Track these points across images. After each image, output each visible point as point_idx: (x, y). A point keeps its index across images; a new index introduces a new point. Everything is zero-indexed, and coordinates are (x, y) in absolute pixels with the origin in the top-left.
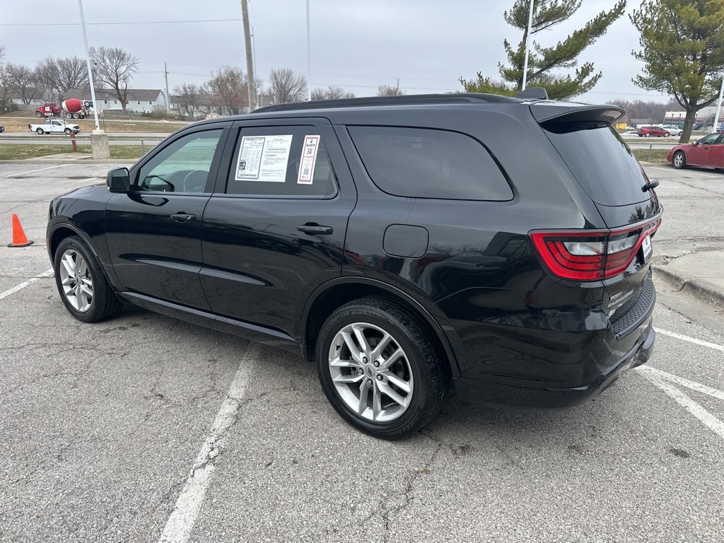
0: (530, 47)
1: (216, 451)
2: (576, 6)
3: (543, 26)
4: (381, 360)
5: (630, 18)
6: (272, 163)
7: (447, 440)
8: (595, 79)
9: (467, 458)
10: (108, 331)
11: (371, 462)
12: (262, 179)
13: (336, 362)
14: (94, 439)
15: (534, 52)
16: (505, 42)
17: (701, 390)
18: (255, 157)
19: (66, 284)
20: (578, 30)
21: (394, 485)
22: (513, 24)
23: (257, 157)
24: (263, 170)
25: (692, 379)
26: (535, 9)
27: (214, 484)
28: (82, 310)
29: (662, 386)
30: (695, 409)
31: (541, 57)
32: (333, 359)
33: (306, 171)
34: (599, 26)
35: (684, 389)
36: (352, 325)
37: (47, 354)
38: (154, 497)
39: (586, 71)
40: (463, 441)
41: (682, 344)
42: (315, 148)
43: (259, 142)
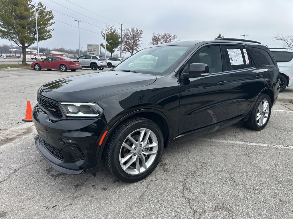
12: (238, 64)
24: (238, 61)
28: (142, 170)
33: (247, 60)
42: (246, 53)
43: (232, 51)
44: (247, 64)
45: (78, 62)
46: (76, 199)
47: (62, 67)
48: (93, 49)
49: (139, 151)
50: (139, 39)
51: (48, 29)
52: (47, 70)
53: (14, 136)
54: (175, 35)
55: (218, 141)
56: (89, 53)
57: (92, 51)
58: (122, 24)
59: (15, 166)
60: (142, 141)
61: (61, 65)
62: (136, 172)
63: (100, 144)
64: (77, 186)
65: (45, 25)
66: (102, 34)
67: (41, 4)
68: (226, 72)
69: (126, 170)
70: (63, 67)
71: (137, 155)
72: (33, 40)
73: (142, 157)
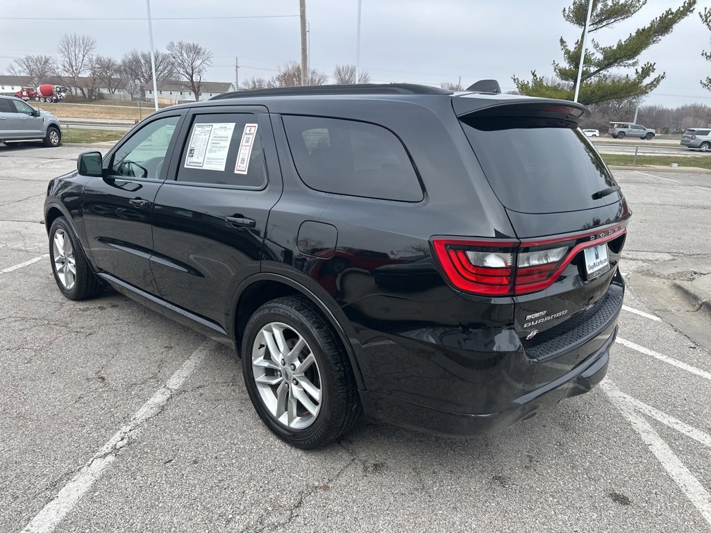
0: (588, 45)
1: (125, 441)
2: (641, 3)
3: (604, 23)
4: (297, 363)
5: (701, 16)
6: (215, 151)
7: (363, 456)
8: (658, 80)
9: (376, 478)
10: (87, 309)
11: (273, 471)
12: (206, 167)
13: (259, 361)
14: (19, 416)
15: (592, 50)
16: (561, 40)
17: (676, 427)
18: (202, 144)
19: (58, 262)
20: (641, 28)
21: (284, 499)
22: (572, 21)
23: (204, 145)
24: (208, 158)
25: (671, 413)
26: (595, 6)
27: (106, 476)
28: (68, 288)
29: (631, 418)
30: (659, 448)
31: (599, 56)
32: (256, 359)
33: (243, 160)
34: (664, 25)
35: (655, 423)
36: (272, 324)
37: (21, 327)
38: (43, 482)
39: (647, 71)
40: (379, 458)
41: (674, 371)
42: (252, 137)
43: (207, 129)
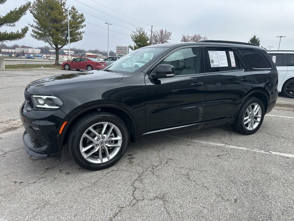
6: (222, 60)
23: (217, 59)
24: (220, 63)
28: (105, 160)
33: (233, 63)
34: (22, 11)
42: (233, 55)
43: (215, 53)
44: (232, 66)
45: (104, 64)
46: (41, 179)
47: (88, 68)
48: (121, 51)
49: (102, 143)
50: (167, 41)
51: (79, 32)
52: (76, 70)
53: (19, 126)
54: (206, 36)
55: (199, 142)
56: (118, 54)
57: (121, 53)
58: (152, 26)
59: (7, 149)
60: (104, 134)
61: (88, 65)
62: (99, 161)
63: (60, 132)
64: (48, 169)
65: (77, 28)
66: (132, 36)
67: (73, 8)
68: (204, 73)
69: (87, 158)
70: (90, 67)
71: (99, 146)
72: (65, 42)
73: (105, 148)
